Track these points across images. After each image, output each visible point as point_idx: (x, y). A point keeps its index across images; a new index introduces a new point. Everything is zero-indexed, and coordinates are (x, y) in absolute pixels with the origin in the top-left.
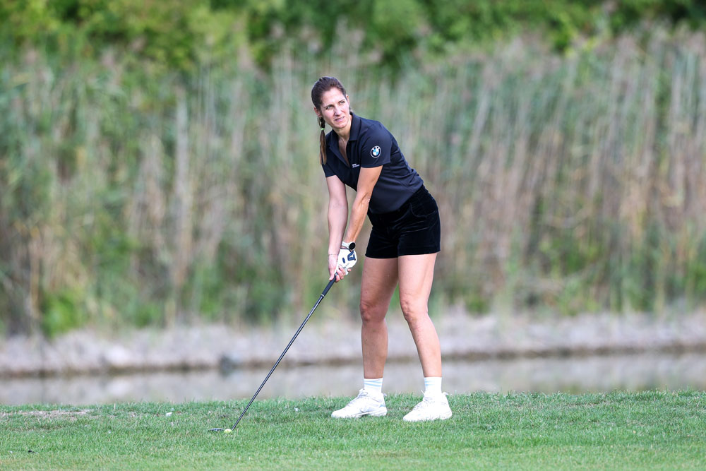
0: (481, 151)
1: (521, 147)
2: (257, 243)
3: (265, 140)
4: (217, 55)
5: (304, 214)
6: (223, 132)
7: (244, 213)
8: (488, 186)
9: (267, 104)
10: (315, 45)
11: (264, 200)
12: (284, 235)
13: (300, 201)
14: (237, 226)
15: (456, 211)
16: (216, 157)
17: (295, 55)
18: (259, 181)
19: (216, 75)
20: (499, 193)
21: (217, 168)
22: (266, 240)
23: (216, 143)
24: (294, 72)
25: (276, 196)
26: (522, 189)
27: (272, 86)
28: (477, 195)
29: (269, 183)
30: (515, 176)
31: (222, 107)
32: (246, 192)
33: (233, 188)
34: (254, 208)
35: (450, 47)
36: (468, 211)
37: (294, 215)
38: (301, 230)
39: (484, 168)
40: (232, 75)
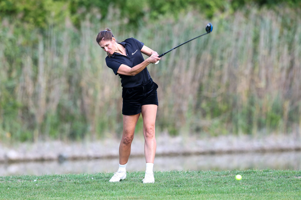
0: (175, 63)
1: (193, 61)
2: (75, 104)
3: (78, 58)
4: (56, 21)
5: (96, 92)
6: (59, 55)
7: (69, 91)
8: (178, 79)
9: (79, 42)
10: (99, 16)
11: (78, 85)
12: (87, 101)
13: (93, 85)
14: (66, 97)
15: (164, 90)
16: (56, 66)
17: (91, 20)
18: (76, 77)
19: (56, 29)
20: (183, 81)
21: (56, 71)
22: (79, 103)
23: (56, 60)
24: (91, 28)
25: (83, 83)
26: (193, 80)
27: (81, 34)
28: (173, 83)
29: (80, 77)
30: (190, 74)
31: (59, 44)
32: (70, 82)
33: (64, 80)
34: (74, 89)
35: (161, 17)
36: (169, 90)
37: (91, 92)
38: (94, 99)
39: (176, 71)
40: (63, 30)
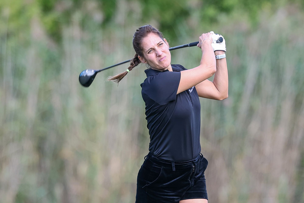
0: (251, 111)
1: (287, 107)
2: (51, 194)
3: (57, 102)
4: (13, 26)
5: (93, 169)
6: (19, 94)
7: (38, 167)
8: (258, 143)
9: (58, 70)
10: (98, 17)
11: (56, 155)
12: (75, 187)
13: (88, 156)
14: (33, 179)
15: (229, 165)
16: (13, 117)
17: (83, 25)
18: (52, 139)
19: (12, 43)
20: (267, 149)
21: (13, 128)
22: (58, 191)
23: (13, 104)
24: (82, 42)
25: (67, 152)
26: (289, 145)
27: (62, 53)
28: (248, 151)
29: (61, 139)
30: (282, 133)
31: (18, 73)
32: (40, 149)
33: (28, 145)
34: (48, 163)
35: (223, 18)
36: (240, 165)
37: (83, 169)
38: (90, 183)
39: (254, 127)
40: (27, 44)
